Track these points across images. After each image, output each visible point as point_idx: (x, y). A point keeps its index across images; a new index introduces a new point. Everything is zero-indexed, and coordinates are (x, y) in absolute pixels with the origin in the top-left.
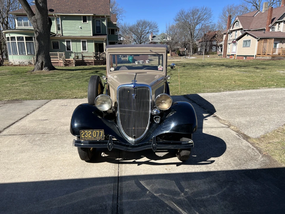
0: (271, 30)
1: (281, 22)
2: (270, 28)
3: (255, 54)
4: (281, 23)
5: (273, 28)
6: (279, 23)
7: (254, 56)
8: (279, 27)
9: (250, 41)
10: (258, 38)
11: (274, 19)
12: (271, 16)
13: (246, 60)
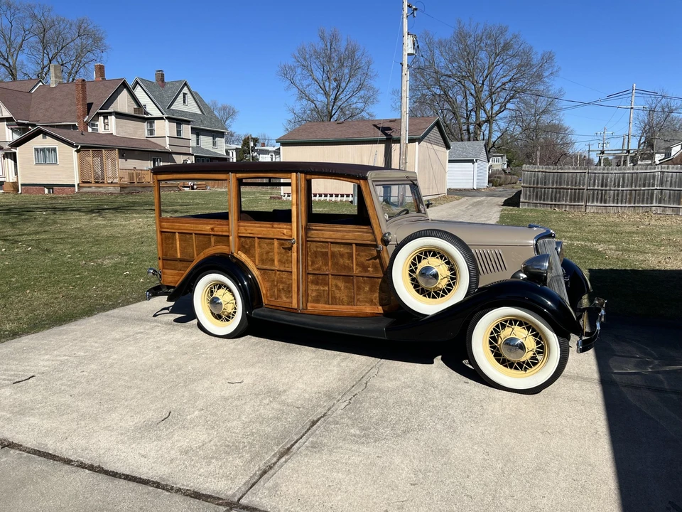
0: (90, 130)
1: (110, 114)
2: (87, 124)
3: (76, 181)
4: (109, 117)
5: (93, 125)
6: (106, 116)
7: (74, 186)
8: (106, 125)
9: (54, 150)
10: (77, 146)
11: (90, 106)
12: (84, 98)
13: (52, 195)
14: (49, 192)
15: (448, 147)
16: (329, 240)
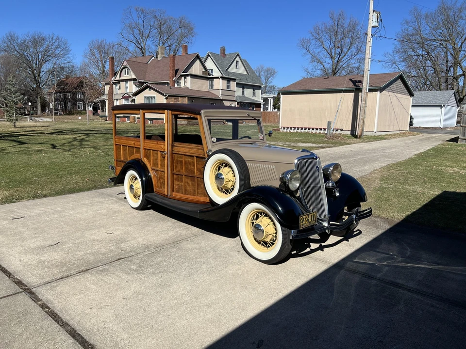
0: (176, 85)
1: (188, 75)
2: (175, 82)
4: (187, 77)
5: (178, 82)
6: (185, 76)
7: (163, 119)
8: (185, 82)
9: (154, 97)
10: (166, 96)
11: (177, 71)
12: (174, 66)
13: (152, 125)
14: (151, 123)
15: (412, 95)
16: (183, 153)
